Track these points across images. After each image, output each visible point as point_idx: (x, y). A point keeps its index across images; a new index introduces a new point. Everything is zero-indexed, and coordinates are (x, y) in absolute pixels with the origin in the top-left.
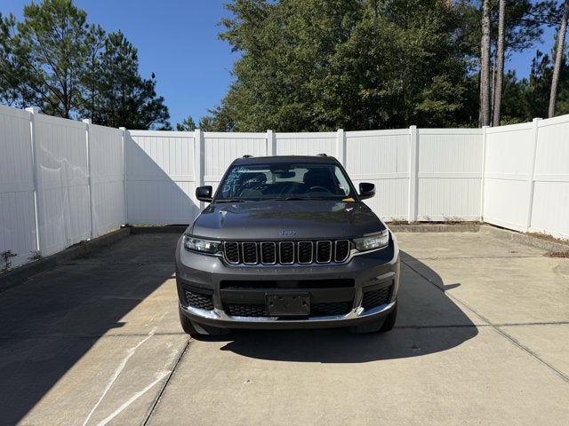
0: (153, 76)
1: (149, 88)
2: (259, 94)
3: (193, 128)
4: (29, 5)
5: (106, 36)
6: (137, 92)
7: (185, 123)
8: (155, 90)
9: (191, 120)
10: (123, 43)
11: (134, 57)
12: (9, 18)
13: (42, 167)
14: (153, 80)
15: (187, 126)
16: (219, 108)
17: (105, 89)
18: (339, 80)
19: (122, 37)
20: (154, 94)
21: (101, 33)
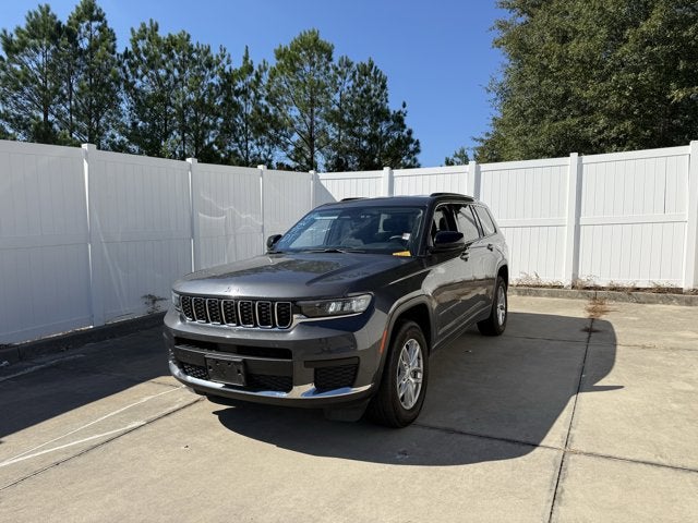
0: (404, 106)
1: (399, 120)
2: (522, 112)
3: (466, 162)
4: (277, 48)
5: (354, 66)
6: (384, 127)
7: (456, 156)
8: (405, 122)
9: (463, 151)
10: (372, 73)
11: (384, 87)
12: (262, 64)
13: (200, 215)
14: (404, 110)
15: (458, 160)
16: (488, 134)
17: (349, 127)
18: (636, 79)
19: (371, 65)
20: (404, 127)
21: (349, 65)
